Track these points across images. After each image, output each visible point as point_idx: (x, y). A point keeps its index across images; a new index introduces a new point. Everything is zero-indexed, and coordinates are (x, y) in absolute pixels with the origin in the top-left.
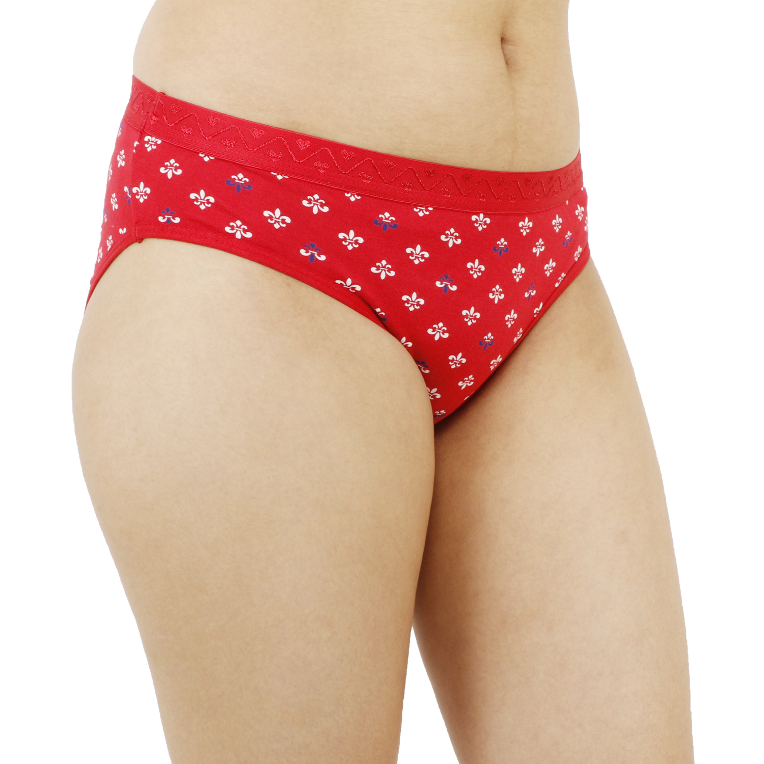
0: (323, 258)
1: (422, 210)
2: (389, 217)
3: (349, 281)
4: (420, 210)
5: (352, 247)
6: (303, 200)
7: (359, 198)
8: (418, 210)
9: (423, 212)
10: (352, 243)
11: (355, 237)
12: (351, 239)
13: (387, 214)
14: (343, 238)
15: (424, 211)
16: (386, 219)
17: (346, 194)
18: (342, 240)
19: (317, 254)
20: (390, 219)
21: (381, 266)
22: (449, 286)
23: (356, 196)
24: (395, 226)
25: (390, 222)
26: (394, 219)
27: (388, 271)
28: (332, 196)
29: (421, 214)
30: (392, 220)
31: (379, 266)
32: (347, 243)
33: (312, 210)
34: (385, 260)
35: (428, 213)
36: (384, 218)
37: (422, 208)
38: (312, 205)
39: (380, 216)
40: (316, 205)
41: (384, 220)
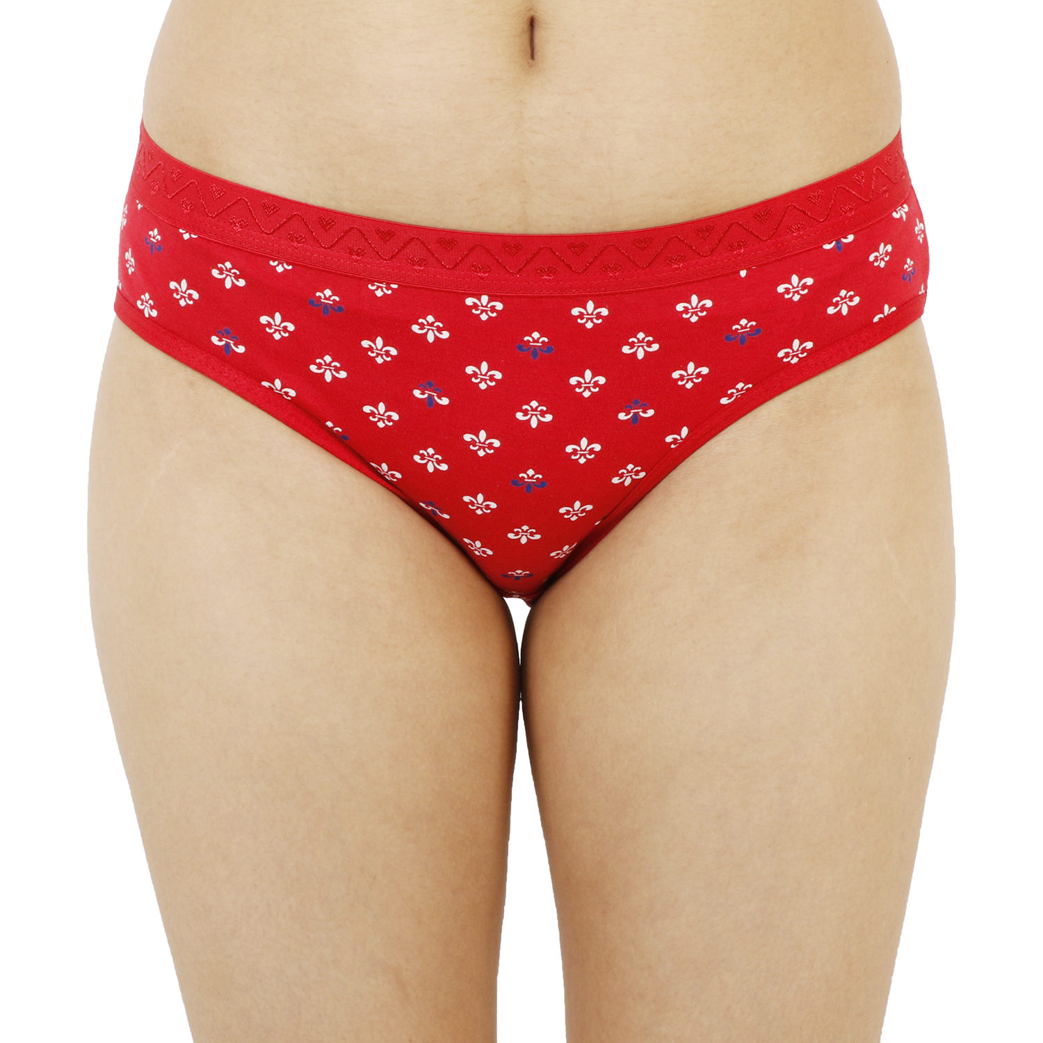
0: (241, 349)
1: (381, 288)
2: (330, 296)
3: (278, 383)
4: (378, 287)
5: (280, 337)
6: (213, 268)
7: (290, 267)
8: (374, 288)
9: (382, 291)
10: (279, 331)
11: (282, 322)
12: (277, 325)
13: (328, 292)
14: (267, 323)
15: (384, 289)
16: (326, 298)
17: (271, 263)
18: (265, 326)
19: (234, 344)
20: (332, 299)
21: (323, 363)
22: (436, 398)
23: (285, 265)
24: (340, 309)
25: (331, 303)
26: (337, 299)
27: (334, 370)
28: (251, 264)
29: (379, 293)
30: (334, 300)
31: (320, 363)
32: (272, 331)
33: (224, 284)
34: (330, 355)
35: (390, 292)
36: (323, 297)
37: (381, 285)
38: (224, 276)
39: (318, 294)
40: (228, 276)
41: (322, 300)
